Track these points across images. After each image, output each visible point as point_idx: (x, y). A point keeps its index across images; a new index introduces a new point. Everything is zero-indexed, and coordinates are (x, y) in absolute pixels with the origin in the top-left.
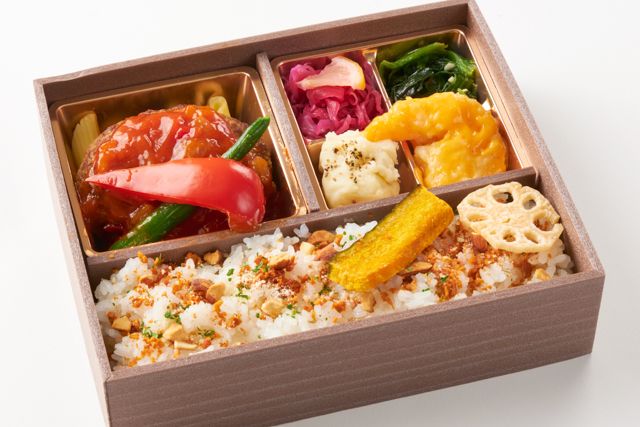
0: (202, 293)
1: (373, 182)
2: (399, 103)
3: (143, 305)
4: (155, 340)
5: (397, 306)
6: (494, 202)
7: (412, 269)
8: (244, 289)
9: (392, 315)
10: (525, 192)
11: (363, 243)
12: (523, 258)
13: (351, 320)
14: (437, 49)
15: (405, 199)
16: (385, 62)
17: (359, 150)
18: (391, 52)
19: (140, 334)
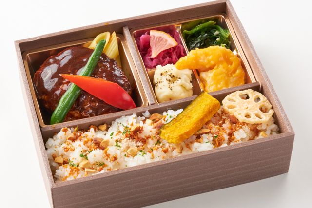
0: (98, 144)
1: (179, 90)
2: (192, 51)
3: (69, 151)
4: (75, 168)
5: (194, 150)
6: (240, 99)
7: (201, 132)
8: (118, 142)
9: (191, 155)
10: (255, 94)
11: (176, 120)
12: (254, 126)
13: (171, 157)
14: (211, 24)
15: (196, 98)
16: (185, 31)
17: (173, 74)
18: (188, 26)
19: (68, 165)
